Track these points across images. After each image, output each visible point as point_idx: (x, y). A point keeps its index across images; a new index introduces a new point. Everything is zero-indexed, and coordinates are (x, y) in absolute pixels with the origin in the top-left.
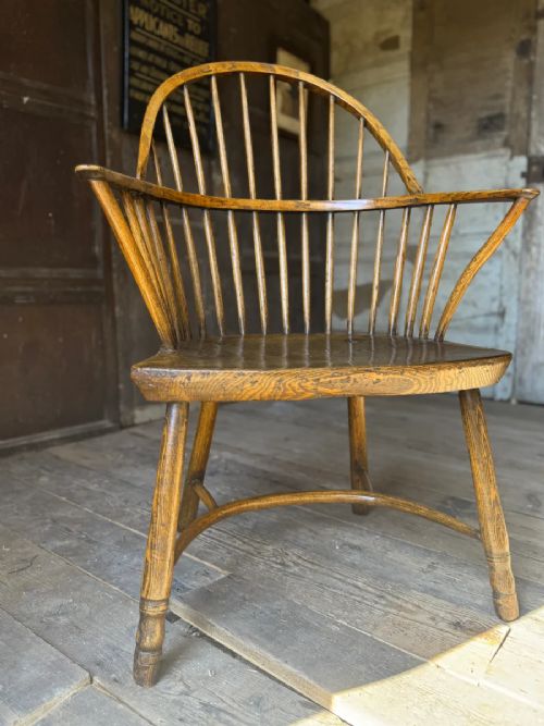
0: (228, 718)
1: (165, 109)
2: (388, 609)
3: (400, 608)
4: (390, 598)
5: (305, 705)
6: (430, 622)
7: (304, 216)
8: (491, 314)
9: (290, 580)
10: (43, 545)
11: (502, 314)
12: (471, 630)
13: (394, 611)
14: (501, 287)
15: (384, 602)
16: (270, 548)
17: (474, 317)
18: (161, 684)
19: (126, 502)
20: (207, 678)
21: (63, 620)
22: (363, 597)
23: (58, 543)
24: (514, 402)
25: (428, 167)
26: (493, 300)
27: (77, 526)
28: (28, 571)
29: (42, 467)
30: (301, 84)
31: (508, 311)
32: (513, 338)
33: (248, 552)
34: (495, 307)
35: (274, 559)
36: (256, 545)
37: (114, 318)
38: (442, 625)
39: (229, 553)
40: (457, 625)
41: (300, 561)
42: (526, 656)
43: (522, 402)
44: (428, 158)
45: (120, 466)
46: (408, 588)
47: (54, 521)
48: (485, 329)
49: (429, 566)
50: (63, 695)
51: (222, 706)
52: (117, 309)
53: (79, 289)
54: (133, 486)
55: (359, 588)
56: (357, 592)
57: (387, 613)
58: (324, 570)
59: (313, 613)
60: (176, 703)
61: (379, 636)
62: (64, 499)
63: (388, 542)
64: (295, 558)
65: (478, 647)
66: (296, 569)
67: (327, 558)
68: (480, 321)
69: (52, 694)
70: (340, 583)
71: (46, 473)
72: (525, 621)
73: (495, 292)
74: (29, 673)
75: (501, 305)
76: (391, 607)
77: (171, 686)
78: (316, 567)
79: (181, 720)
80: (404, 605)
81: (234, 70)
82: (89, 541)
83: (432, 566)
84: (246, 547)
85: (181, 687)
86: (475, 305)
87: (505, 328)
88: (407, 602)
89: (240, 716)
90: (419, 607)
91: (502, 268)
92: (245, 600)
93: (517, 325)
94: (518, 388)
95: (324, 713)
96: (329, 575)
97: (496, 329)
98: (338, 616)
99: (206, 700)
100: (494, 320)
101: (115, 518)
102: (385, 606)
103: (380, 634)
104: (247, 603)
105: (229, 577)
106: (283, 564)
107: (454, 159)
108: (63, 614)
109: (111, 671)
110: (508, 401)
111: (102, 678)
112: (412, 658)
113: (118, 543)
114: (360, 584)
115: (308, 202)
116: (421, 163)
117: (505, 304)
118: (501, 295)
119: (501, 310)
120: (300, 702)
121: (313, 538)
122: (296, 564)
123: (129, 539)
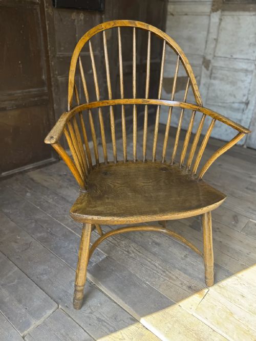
0: (105, 324)
1: (80, 59)
2: (166, 278)
3: (170, 278)
4: (167, 272)
5: (131, 319)
6: (180, 286)
7: (146, 106)
8: (242, 103)
9: (131, 260)
10: (33, 236)
11: (247, 104)
12: (194, 290)
13: (167, 279)
14: (249, 90)
15: (164, 274)
16: (123, 242)
17: (233, 103)
18: (83, 308)
19: (65, 211)
20: (98, 307)
21: (45, 277)
22: (157, 271)
23: (39, 235)
24: (245, 147)
25: (222, 15)
26: (244, 95)
27: (46, 224)
28: (29, 250)
29: (27, 187)
30: (149, 33)
31: (250, 102)
32: (250, 116)
33: (115, 244)
34: (244, 100)
35: (124, 249)
36: (118, 241)
37: (53, 110)
38: (184, 287)
39: (107, 244)
40: (190, 287)
41: (135, 251)
42: (211, 303)
43: (248, 148)
44: (223, 10)
45: (61, 187)
46: (175, 267)
47: (36, 221)
48: (238, 110)
49: (185, 256)
50: (49, 312)
51: (104, 319)
52: (55, 105)
53: (36, 99)
54: (68, 201)
55: (156, 266)
56: (155, 268)
57: (165, 280)
58: (144, 256)
59: (138, 278)
60: (88, 317)
61: (161, 291)
62: (38, 208)
63: (171, 242)
64: (133, 249)
65: (196, 298)
66: (133, 255)
67: (146, 250)
68: (236, 105)
69: (46, 313)
70: (149, 263)
71: (29, 191)
72: (216, 287)
73: (246, 92)
74: (37, 303)
75: (247, 99)
76: (167, 277)
77: (86, 310)
78: (141, 254)
79: (90, 325)
80: (172, 276)
81: (115, 26)
82: (51, 234)
83: (186, 256)
84: (114, 241)
85: (90, 311)
86: (235, 97)
87: (247, 110)
88: (173, 275)
89: (110, 323)
90: (177, 278)
91: (251, 80)
92: (113, 270)
93: (253, 110)
94: (248, 141)
95: (138, 323)
96: (146, 259)
97: (243, 110)
98: (147, 280)
99: (98, 316)
100: (243, 106)
101: (61, 221)
102: (164, 276)
103: (161, 290)
104: (113, 272)
105: (107, 257)
106: (128, 252)
107: (237, 13)
108: (45, 274)
109: (65, 303)
110: (243, 145)
111: (62, 306)
112: (171, 301)
113: (63, 235)
114: (157, 265)
115: (149, 100)
116: (219, 12)
117: (250, 99)
118: (249, 94)
119: (247, 101)
120: (130, 318)
121: (141, 238)
122: (133, 252)
123: (67, 233)
